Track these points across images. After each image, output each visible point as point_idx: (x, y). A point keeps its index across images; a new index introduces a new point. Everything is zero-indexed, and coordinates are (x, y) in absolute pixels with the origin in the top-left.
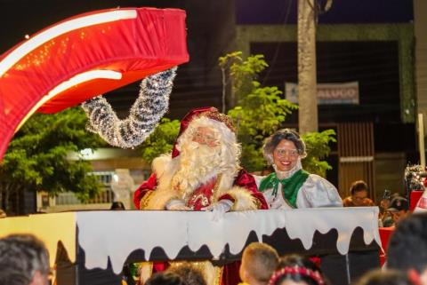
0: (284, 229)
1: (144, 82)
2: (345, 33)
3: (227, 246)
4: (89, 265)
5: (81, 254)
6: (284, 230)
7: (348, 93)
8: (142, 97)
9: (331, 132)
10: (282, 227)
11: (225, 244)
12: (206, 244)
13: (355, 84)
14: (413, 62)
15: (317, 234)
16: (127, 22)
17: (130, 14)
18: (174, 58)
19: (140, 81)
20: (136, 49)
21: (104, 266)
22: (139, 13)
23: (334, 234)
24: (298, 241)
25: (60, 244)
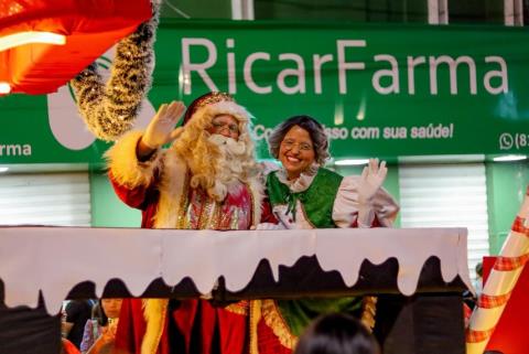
0: (314, 257)
3: (222, 280)
4: (11, 302)
10: (310, 254)
11: (218, 276)
12: (191, 276)
15: (366, 263)
21: (34, 305)
23: (392, 264)
24: (336, 275)
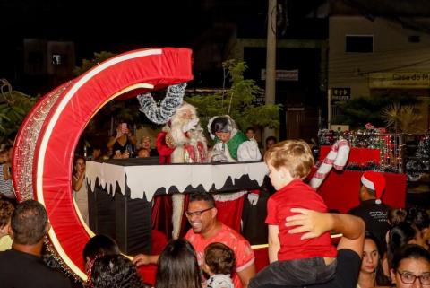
1: (169, 88)
2: (291, 44)
3: (214, 185)
4: (133, 197)
5: (128, 190)
6: (247, 176)
7: (292, 75)
8: (167, 97)
9: (281, 105)
10: (246, 174)
11: (213, 183)
12: (202, 184)
13: (297, 71)
14: (327, 60)
15: (266, 177)
16: (156, 56)
17: (158, 51)
18: (185, 77)
19: (166, 88)
20: (161, 73)
21: (142, 198)
22: (164, 51)
24: (255, 182)
25: (117, 183)
